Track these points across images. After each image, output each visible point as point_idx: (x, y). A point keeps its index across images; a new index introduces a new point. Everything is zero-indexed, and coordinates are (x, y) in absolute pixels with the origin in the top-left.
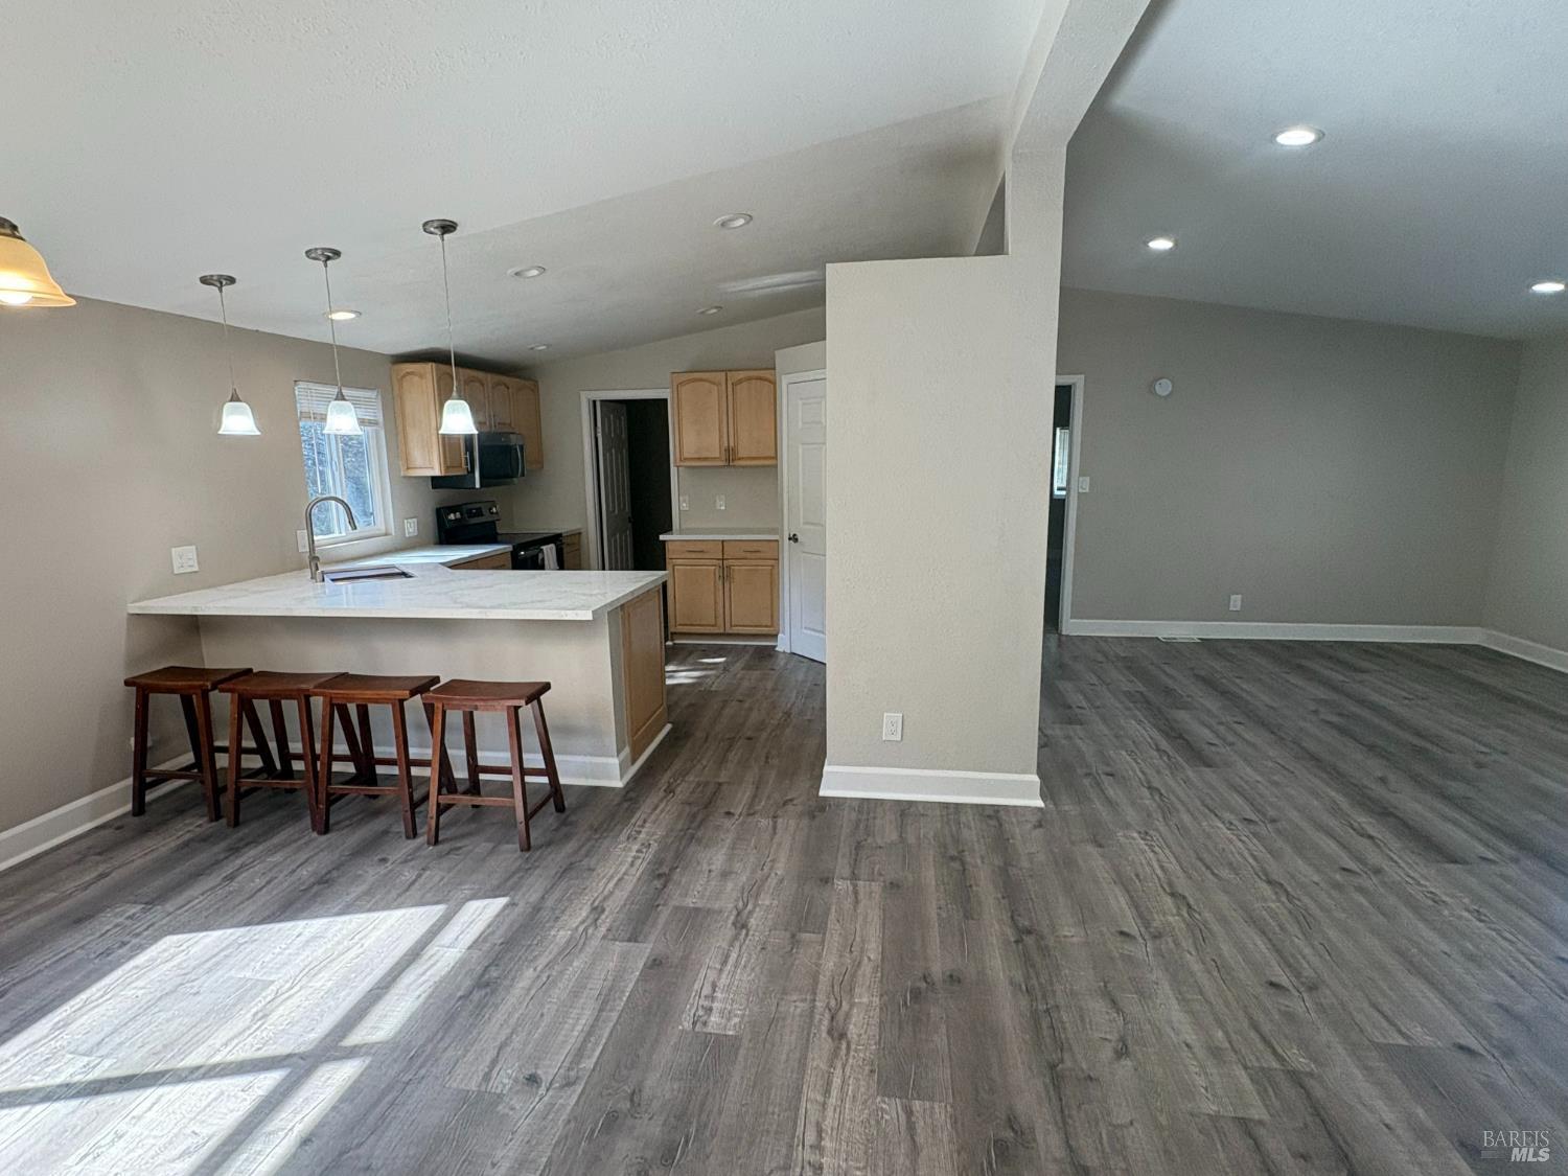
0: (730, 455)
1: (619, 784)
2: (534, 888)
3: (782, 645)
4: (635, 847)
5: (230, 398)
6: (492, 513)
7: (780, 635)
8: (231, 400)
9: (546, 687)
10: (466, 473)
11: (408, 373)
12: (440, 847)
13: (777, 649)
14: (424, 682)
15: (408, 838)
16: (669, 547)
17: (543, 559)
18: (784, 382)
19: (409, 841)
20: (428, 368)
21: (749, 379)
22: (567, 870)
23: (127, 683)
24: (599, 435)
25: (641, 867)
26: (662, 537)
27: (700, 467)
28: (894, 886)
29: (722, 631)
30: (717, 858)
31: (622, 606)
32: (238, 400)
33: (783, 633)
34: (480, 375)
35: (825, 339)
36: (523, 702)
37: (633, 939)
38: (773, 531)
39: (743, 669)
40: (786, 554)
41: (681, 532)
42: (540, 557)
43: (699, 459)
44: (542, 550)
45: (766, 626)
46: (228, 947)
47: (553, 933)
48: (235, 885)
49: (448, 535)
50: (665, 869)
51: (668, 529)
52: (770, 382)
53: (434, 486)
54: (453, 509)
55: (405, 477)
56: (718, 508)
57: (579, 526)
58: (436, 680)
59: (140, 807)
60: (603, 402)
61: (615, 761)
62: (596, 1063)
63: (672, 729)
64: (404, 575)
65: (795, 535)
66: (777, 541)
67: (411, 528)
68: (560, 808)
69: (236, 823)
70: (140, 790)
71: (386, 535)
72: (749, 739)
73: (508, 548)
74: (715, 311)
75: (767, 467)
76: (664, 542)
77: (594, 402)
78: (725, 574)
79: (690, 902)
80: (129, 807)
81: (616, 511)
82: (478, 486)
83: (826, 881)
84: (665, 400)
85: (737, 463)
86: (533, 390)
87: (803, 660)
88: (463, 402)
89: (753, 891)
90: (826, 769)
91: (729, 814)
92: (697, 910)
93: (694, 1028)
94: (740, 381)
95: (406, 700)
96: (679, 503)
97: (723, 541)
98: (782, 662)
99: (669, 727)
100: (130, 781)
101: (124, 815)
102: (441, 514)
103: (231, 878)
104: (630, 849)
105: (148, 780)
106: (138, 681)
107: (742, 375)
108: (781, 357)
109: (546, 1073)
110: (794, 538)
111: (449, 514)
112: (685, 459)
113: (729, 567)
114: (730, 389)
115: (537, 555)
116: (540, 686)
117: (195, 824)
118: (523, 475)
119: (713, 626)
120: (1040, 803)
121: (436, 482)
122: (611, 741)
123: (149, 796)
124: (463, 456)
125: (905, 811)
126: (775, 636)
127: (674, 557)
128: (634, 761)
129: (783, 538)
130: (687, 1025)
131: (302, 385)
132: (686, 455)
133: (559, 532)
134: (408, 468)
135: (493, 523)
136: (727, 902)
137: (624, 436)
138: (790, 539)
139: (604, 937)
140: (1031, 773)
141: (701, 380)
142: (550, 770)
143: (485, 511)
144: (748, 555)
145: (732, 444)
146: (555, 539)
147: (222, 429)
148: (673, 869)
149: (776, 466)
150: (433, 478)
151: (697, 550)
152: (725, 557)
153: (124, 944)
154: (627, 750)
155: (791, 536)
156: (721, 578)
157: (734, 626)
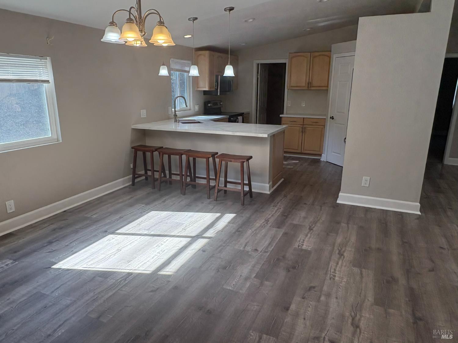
0: (309, 85)
1: (269, 193)
2: (247, 214)
3: (323, 158)
4: (276, 208)
5: (162, 64)
6: (221, 104)
7: (322, 155)
8: (163, 65)
9: (251, 157)
10: (215, 90)
11: (200, 55)
12: (217, 202)
13: (321, 160)
14: (214, 153)
15: (208, 198)
16: (283, 119)
18: (334, 57)
19: (208, 200)
20: (207, 53)
21: (320, 55)
22: (256, 211)
23: (132, 148)
24: (259, 77)
25: (278, 214)
26: (281, 116)
27: (297, 89)
28: (361, 228)
29: (300, 152)
30: (303, 214)
31: (274, 135)
32: (164, 65)
33: (324, 154)
35: (356, 39)
36: (246, 160)
37: (279, 228)
38: (325, 115)
39: (308, 165)
40: (328, 124)
41: (287, 114)
42: (237, 120)
43: (297, 87)
44: (238, 118)
45: (318, 151)
46: (170, 215)
47: (255, 224)
48: (165, 203)
49: (207, 111)
50: (286, 214)
51: (283, 113)
52: (328, 56)
53: (204, 94)
54: (209, 102)
55: (197, 91)
56: (302, 106)
57: (248, 111)
58: (217, 153)
59: (133, 184)
60: (261, 64)
61: (268, 185)
62: (272, 250)
63: (283, 181)
64: (199, 122)
66: (325, 119)
67: (197, 108)
68: (251, 196)
69: (160, 190)
70: (134, 178)
71: (190, 110)
72: (311, 185)
73: (228, 117)
74: (309, 29)
75: (324, 90)
76: (281, 117)
77: (258, 64)
78: (303, 131)
79: (295, 222)
80: (131, 183)
81: (262, 106)
82: (219, 94)
83: (338, 223)
84: (285, 64)
85: (312, 88)
86: (237, 60)
87: (331, 164)
88: (231, 66)
89: (315, 223)
90: (340, 194)
91: (305, 204)
92: (297, 225)
93: (298, 248)
94: (316, 56)
95: (210, 158)
96: (287, 103)
97: (304, 118)
98: (322, 164)
99: (283, 179)
100: (131, 176)
101: (130, 185)
102: (206, 104)
103: (164, 202)
104: (275, 209)
105: (136, 176)
106: (135, 147)
107: (317, 54)
108: (334, 47)
109: (260, 250)
110: (332, 118)
111: (208, 104)
112: (292, 86)
113: (305, 128)
114: (311, 59)
116: (249, 157)
117: (148, 190)
118: (232, 91)
119: (297, 150)
120: (419, 213)
121: (205, 92)
122: (267, 178)
123: (136, 180)
124: (215, 84)
125: (367, 210)
126: (320, 155)
127: (285, 123)
128: (273, 187)
129: (327, 118)
130: (297, 246)
131: (172, 59)
132: (292, 85)
134: (198, 88)
135: (221, 108)
136: (307, 223)
137: (267, 77)
138: (330, 118)
139: (270, 226)
140: (417, 202)
141: (301, 56)
142: (250, 185)
143: (219, 104)
144: (314, 124)
145: (310, 81)
146: (242, 114)
147: (159, 74)
148: (288, 215)
149: (327, 90)
150: (204, 91)
151: (293, 121)
152: (304, 124)
153: (145, 212)
154: (271, 183)
155: (331, 117)
156: (302, 132)
157: (306, 150)
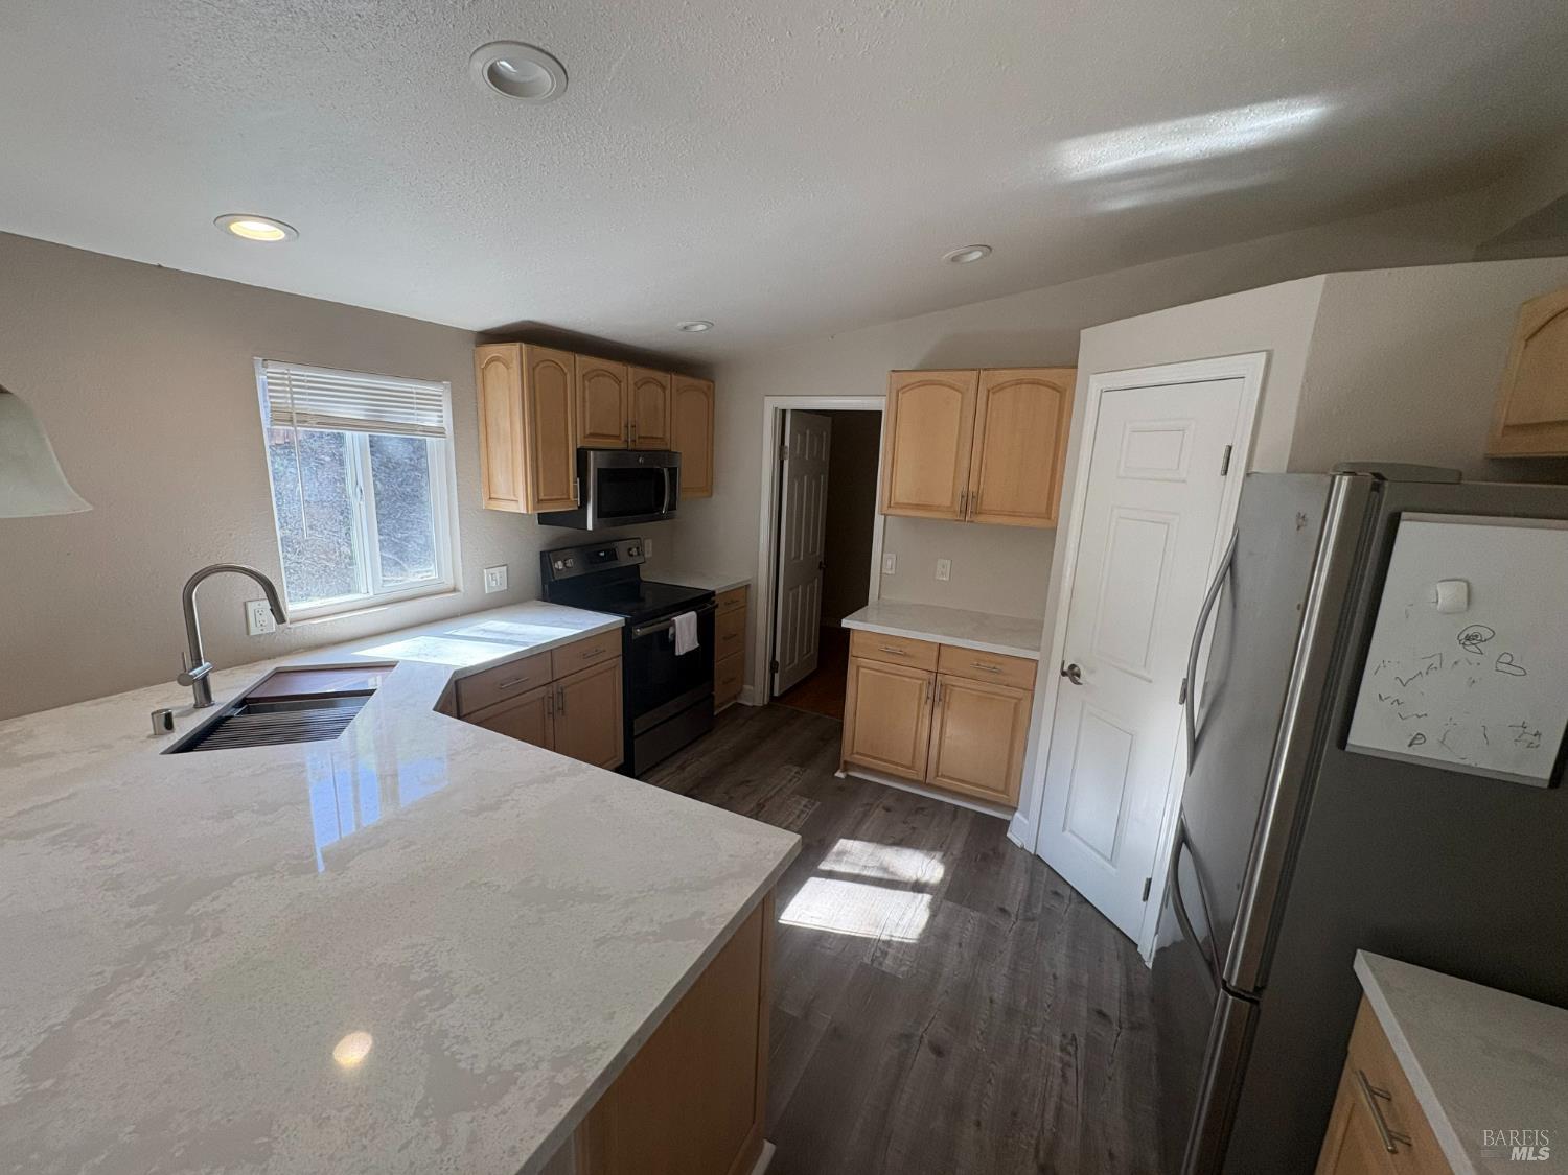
0: (969, 506)
3: (1021, 834)
6: (633, 555)
7: (1019, 808)
10: (572, 508)
11: (495, 359)
13: (1010, 836)
16: (854, 639)
17: (674, 635)
18: (1094, 387)
21: (1019, 383)
24: (789, 456)
26: (848, 622)
27: (921, 517)
29: (921, 779)
34: (659, 375)
38: (1032, 646)
41: (878, 608)
42: (671, 631)
43: (920, 506)
44: (676, 620)
45: (995, 790)
52: (1054, 388)
53: (541, 523)
54: (562, 553)
55: (483, 512)
56: (939, 578)
57: (742, 579)
60: (796, 412)
65: (1072, 667)
66: (1036, 661)
67: (495, 581)
71: (454, 590)
73: (621, 621)
75: (1033, 531)
77: (783, 412)
78: (938, 696)
81: (802, 558)
82: (591, 524)
84: (880, 413)
85: (981, 518)
86: (705, 394)
87: (1061, 887)
94: (1000, 388)
96: (882, 565)
97: (940, 646)
102: (548, 559)
107: (1006, 376)
110: (1072, 673)
111: (556, 561)
112: (899, 504)
113: (944, 686)
114: (981, 400)
115: (668, 630)
119: (909, 768)
124: (572, 483)
126: (1008, 808)
127: (860, 654)
129: (1048, 662)
132: (898, 498)
133: (710, 587)
134: (489, 499)
135: (637, 567)
137: (825, 457)
138: (1064, 673)
141: (932, 383)
143: (621, 553)
144: (981, 673)
145: (971, 489)
146: (702, 600)
151: (899, 653)
152: (940, 670)
155: (1066, 669)
156: (930, 701)
157: (943, 776)
